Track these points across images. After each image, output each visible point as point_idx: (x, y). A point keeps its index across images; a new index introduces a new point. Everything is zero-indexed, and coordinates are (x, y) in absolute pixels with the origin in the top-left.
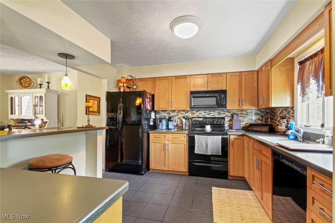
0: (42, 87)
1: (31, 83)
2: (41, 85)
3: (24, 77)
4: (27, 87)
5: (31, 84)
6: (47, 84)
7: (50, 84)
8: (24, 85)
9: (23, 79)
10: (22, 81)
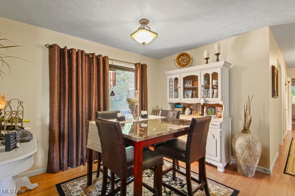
0: (208, 61)
1: (189, 60)
2: (207, 59)
3: (183, 55)
4: (185, 66)
5: (189, 62)
6: (216, 57)
7: (219, 55)
8: (182, 64)
9: (181, 57)
10: (180, 59)
